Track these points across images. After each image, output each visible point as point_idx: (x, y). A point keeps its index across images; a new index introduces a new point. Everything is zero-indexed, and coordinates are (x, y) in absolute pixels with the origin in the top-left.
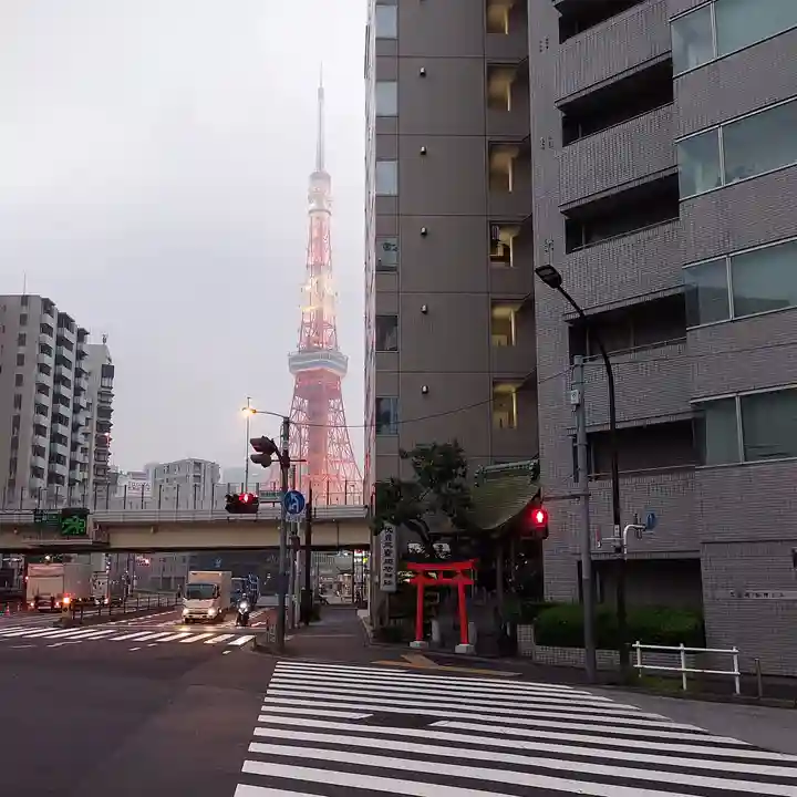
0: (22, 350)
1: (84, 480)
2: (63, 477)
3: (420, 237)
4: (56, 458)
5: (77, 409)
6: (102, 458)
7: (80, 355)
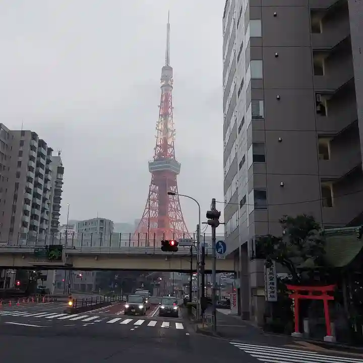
0: (20, 159)
1: (47, 229)
2: (37, 227)
3: (277, 100)
4: (34, 217)
5: (45, 190)
6: (56, 217)
7: (48, 162)
